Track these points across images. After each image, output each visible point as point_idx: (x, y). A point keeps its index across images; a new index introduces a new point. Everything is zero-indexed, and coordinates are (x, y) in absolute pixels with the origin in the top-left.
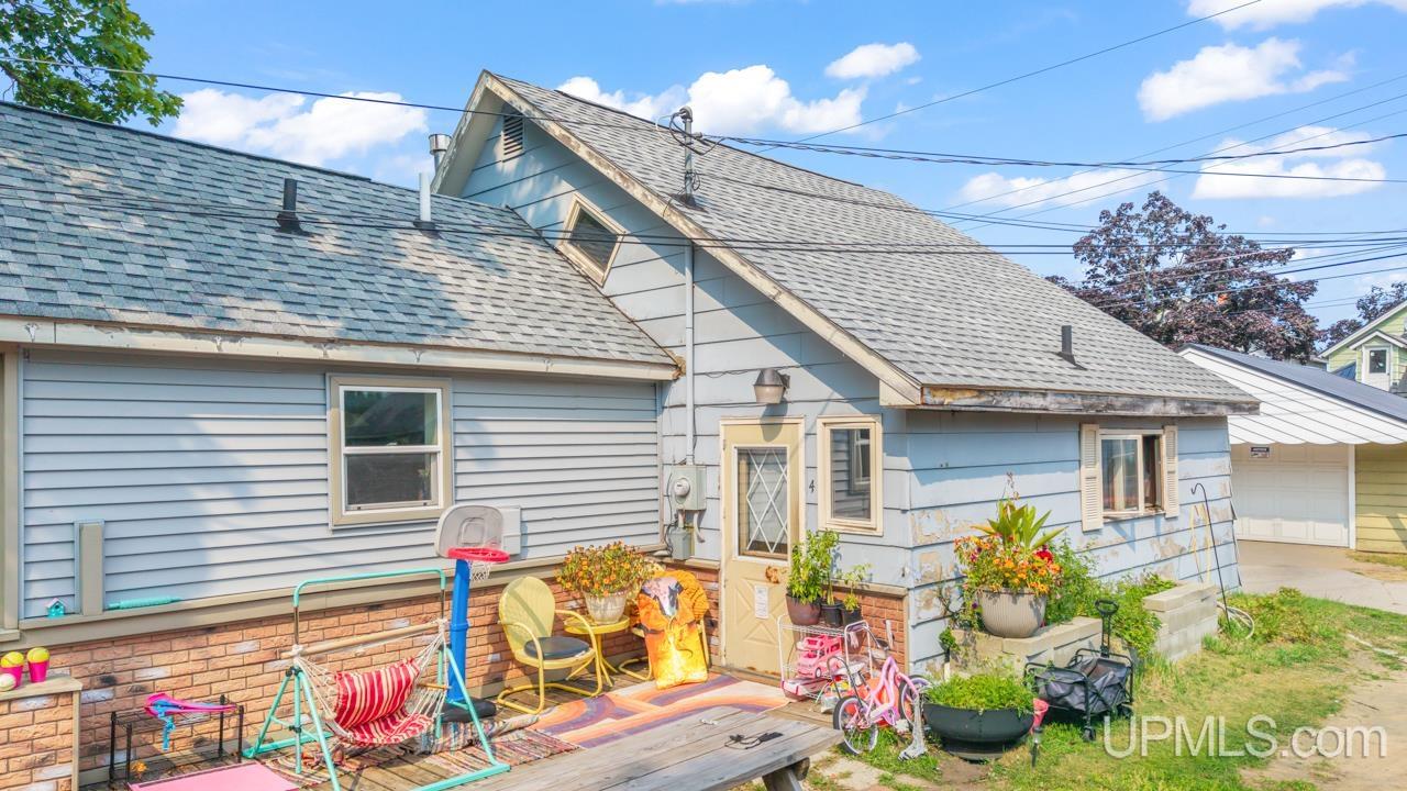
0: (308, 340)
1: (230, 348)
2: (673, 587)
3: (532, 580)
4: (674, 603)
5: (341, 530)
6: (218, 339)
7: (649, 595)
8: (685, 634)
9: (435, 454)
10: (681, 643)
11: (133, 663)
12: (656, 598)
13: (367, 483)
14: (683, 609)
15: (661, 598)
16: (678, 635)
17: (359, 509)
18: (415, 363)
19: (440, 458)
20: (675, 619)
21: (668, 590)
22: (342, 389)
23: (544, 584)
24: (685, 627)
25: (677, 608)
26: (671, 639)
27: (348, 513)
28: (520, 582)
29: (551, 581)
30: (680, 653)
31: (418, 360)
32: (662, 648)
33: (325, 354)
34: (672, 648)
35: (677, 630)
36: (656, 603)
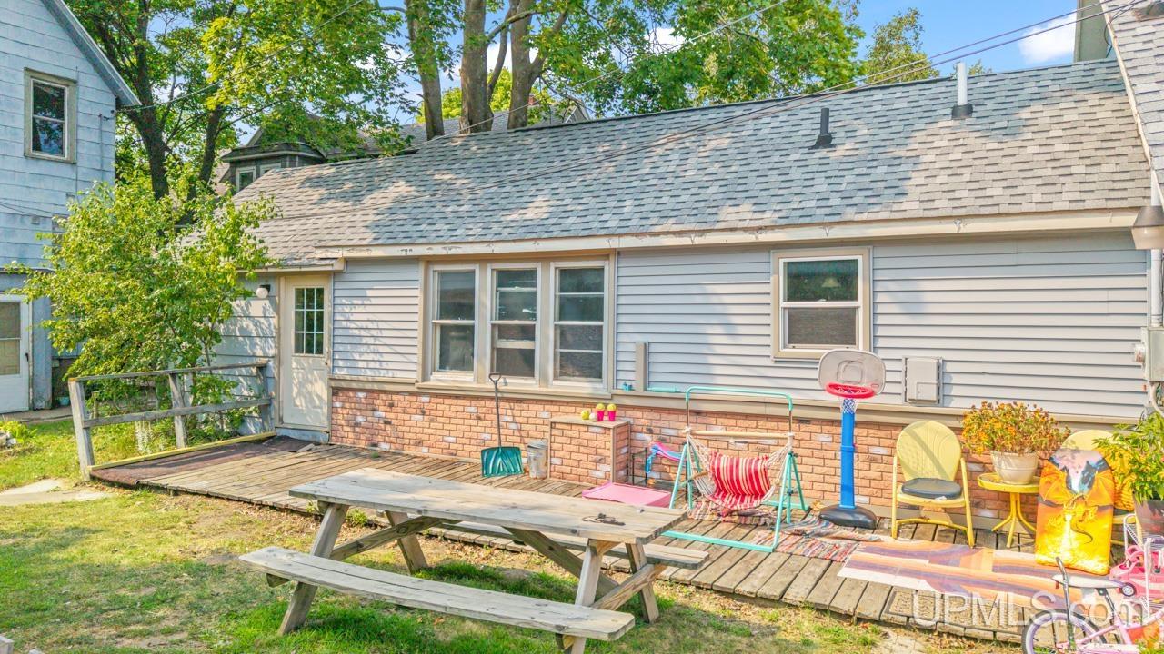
0: (745, 229)
1: (698, 240)
2: (1093, 463)
3: (940, 427)
4: (1088, 480)
5: (780, 362)
6: (693, 236)
7: (1058, 465)
8: (1090, 517)
9: (858, 308)
10: (1080, 525)
11: (661, 423)
12: (1065, 469)
13: (800, 329)
14: (1098, 490)
15: (1072, 471)
16: (1079, 515)
17: (794, 347)
18: (825, 237)
19: (861, 312)
20: (1082, 497)
21: (1084, 464)
22: (782, 261)
23: (951, 432)
24: (1093, 511)
25: (1090, 486)
26: (1069, 517)
27: (786, 350)
28: (921, 425)
29: (958, 431)
30: (1074, 535)
31: (827, 235)
32: (1052, 522)
33: (756, 238)
34: (1067, 526)
35: (1080, 509)
36: (1063, 475)
